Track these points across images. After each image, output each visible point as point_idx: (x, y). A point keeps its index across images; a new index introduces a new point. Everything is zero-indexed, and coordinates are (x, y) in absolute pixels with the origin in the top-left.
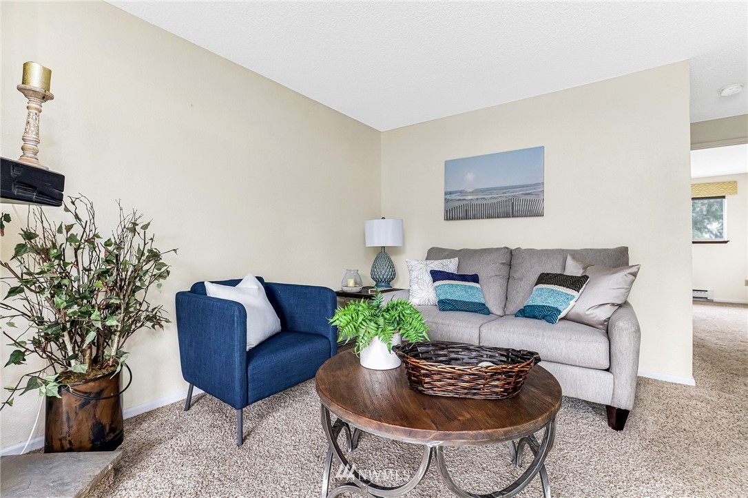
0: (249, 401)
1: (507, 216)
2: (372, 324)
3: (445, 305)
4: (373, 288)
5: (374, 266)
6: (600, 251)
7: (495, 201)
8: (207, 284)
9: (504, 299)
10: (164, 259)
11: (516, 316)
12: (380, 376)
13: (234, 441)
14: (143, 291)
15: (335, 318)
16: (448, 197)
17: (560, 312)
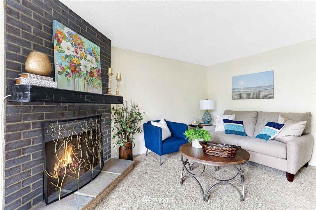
0: (163, 154)
1: (257, 98)
2: (195, 135)
3: (227, 132)
4: (203, 124)
5: (203, 117)
6: (296, 114)
7: (253, 92)
8: (151, 121)
9: (253, 131)
10: (142, 115)
11: (256, 137)
12: (197, 150)
13: (159, 164)
14: (137, 123)
15: (185, 133)
16: (233, 90)
17: (270, 137)
